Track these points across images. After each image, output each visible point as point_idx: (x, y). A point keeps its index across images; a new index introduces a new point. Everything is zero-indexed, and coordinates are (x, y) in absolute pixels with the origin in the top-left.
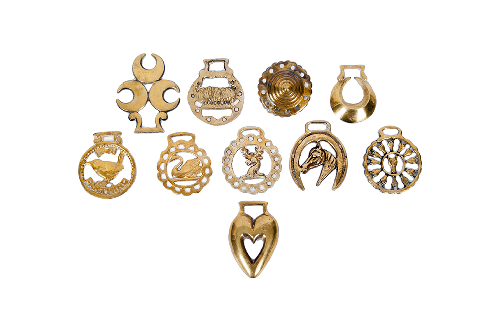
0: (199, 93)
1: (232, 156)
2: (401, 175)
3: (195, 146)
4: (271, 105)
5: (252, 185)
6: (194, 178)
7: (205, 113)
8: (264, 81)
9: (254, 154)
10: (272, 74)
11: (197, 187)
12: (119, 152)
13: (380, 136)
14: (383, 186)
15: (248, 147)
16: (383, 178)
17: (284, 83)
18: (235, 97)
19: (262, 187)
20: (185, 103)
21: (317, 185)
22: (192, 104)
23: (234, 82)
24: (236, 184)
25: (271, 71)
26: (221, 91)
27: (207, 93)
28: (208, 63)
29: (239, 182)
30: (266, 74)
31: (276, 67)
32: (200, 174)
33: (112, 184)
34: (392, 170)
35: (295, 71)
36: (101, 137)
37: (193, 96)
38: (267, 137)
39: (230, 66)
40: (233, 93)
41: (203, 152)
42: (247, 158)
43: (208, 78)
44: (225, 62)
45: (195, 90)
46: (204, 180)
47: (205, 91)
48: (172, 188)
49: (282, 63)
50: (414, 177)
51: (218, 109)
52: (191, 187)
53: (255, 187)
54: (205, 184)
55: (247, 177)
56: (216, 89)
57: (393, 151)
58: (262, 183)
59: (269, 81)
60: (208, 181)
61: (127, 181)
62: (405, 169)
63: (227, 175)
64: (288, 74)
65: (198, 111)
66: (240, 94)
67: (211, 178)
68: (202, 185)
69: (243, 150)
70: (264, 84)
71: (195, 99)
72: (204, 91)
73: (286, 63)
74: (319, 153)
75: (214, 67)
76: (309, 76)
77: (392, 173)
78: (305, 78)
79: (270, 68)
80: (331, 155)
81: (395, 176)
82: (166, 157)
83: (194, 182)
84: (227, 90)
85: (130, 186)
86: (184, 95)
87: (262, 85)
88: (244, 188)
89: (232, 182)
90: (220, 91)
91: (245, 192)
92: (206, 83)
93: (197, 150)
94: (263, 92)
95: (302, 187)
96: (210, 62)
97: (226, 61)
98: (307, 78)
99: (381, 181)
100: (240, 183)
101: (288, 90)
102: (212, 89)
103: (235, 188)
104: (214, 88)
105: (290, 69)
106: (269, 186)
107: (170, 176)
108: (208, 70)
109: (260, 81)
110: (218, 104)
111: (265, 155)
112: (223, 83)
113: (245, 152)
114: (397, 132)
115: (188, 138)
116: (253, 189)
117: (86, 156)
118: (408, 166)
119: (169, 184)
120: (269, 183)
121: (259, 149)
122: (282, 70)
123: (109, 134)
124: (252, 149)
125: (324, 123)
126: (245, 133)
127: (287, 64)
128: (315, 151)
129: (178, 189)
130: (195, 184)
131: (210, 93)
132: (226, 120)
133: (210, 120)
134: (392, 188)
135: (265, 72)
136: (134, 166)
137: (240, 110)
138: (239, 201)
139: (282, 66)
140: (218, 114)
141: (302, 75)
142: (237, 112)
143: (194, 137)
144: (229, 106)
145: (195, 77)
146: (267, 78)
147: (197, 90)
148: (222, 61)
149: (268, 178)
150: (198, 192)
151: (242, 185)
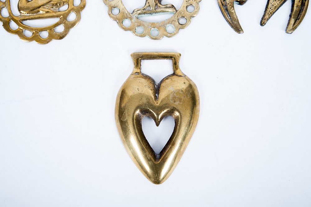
5: (153, 25)
6: (54, 14)
11: (60, 29)
19: (170, 28)
21: (262, 24)
24: (127, 23)
29: (131, 19)
32: (64, 8)
46: (72, 17)
48: (19, 33)
52: (51, 29)
53: (159, 28)
54: (73, 24)
55: (145, 11)
58: (171, 22)
60: (79, 18)
63: (112, 8)
67: (84, 13)
68: (69, 26)
83: (56, 20)
88: (140, 30)
89: (120, 20)
91: (142, 36)
95: (238, 28)
100: (133, 21)
103: (126, 29)
106: (182, 26)
107: (16, 12)
116: (155, 32)
119: (14, 25)
120: (182, 21)
129: (29, 33)
130: (57, 25)
138: (132, 52)
149: (180, 11)
150: (61, 37)
151: (136, 24)
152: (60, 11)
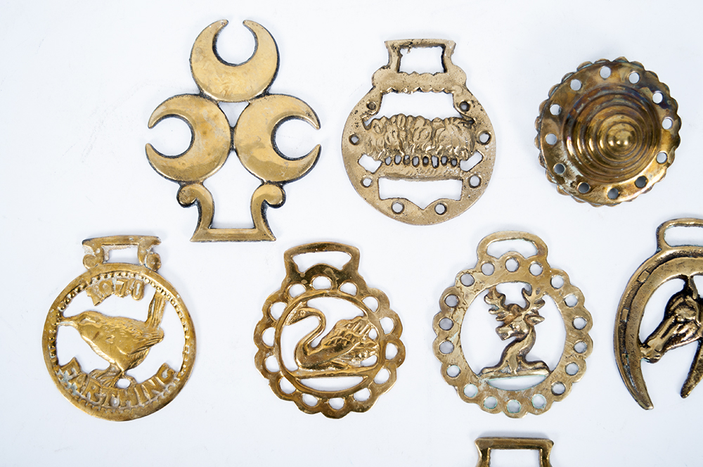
0: (372, 133)
1: (459, 312)
3: (360, 282)
4: (568, 175)
5: (512, 394)
7: (389, 188)
8: (555, 109)
9: (520, 309)
10: (577, 94)
11: (363, 395)
12: (150, 293)
15: (502, 288)
17: (615, 123)
18: (473, 145)
19: (538, 399)
20: (332, 162)
21: (684, 393)
22: (350, 162)
23: (468, 106)
24: (470, 389)
25: (576, 85)
26: (434, 131)
27: (395, 134)
28: (398, 49)
29: (477, 384)
30: (560, 93)
31: (589, 74)
32: (371, 360)
33: (133, 379)
35: (640, 85)
36: (103, 251)
37: (354, 140)
38: (553, 260)
39: (457, 59)
40: (465, 136)
41: (383, 299)
42: (500, 318)
43: (397, 91)
44: (443, 47)
45: (361, 124)
46: (383, 375)
47: (390, 129)
48: (295, 398)
49: (607, 63)
51: (423, 179)
52: (346, 394)
53: (521, 400)
54: (385, 387)
55: (498, 368)
56: (420, 124)
58: (539, 388)
59: (568, 109)
60: (393, 378)
61: (172, 373)
63: (446, 366)
64: (625, 96)
65: (367, 182)
66: (484, 138)
67: (401, 370)
68: (377, 390)
69: (489, 295)
70: (554, 118)
71: (360, 148)
72: (384, 127)
73: (616, 65)
74: (692, 308)
75: (415, 61)
76: (673, 101)
78: (663, 104)
79: (572, 76)
82: (278, 310)
84: (449, 127)
85: (180, 388)
86: (331, 137)
87: (550, 121)
88: (491, 401)
89: (458, 382)
90: (429, 129)
91: (494, 410)
92: (392, 105)
93: (363, 290)
94: (550, 139)
95: (645, 401)
96: (403, 46)
97: (449, 47)
98: (670, 105)
100: (481, 388)
102: (408, 121)
103: (467, 400)
104: (415, 119)
105: (627, 80)
106: (558, 396)
107: (291, 363)
108: (398, 71)
109: (545, 110)
110: (425, 165)
111: (551, 312)
112: (439, 106)
113: (497, 301)
115: (338, 260)
116: (513, 404)
117: (63, 300)
119: (286, 385)
120: (558, 388)
121: (534, 293)
122: (606, 83)
123: (124, 241)
124: (513, 293)
126: (496, 248)
127: (621, 66)
128: (684, 304)
129: (310, 400)
130: (358, 389)
131: (403, 134)
132: (443, 211)
133: (400, 211)
135: (559, 85)
136: (192, 333)
137: (482, 184)
138: (476, 437)
139: (605, 71)
140: (423, 192)
141: (657, 98)
142: (474, 188)
143: (356, 257)
144: (456, 171)
145: (359, 90)
146: (563, 103)
147: (367, 124)
148: (436, 45)
149: (555, 374)
150: (363, 408)
151: (485, 392)
152: (363, 367)
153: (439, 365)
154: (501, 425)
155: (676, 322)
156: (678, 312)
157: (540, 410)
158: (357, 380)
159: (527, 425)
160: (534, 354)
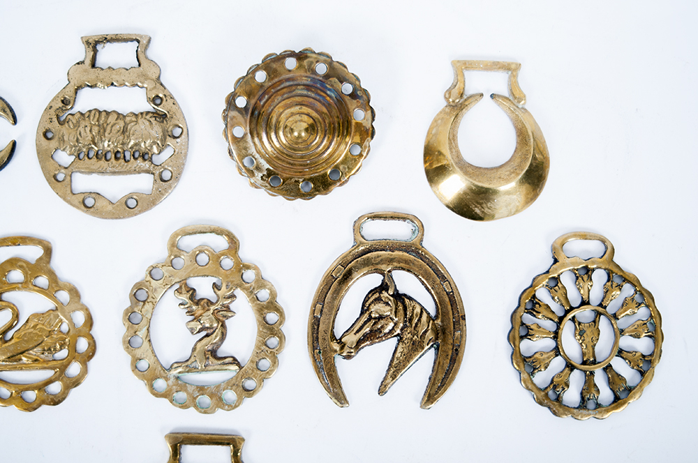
0: (64, 130)
1: (148, 306)
2: (608, 368)
3: (52, 276)
4: (258, 168)
5: (202, 389)
6: (47, 364)
7: (83, 182)
8: (241, 102)
9: (210, 303)
10: (261, 86)
11: (56, 388)
13: (556, 261)
14: (558, 399)
15: (194, 282)
16: (559, 375)
17: (293, 114)
18: (164, 140)
19: (230, 395)
20: (27, 157)
21: (382, 391)
22: (45, 157)
23: (161, 99)
24: (161, 384)
25: (261, 76)
26: (126, 125)
27: (88, 129)
28: (93, 45)
29: (167, 379)
30: (246, 84)
31: (274, 66)
32: (63, 354)
34: (583, 354)
35: (327, 76)
37: (50, 135)
38: (245, 254)
39: (153, 53)
40: (156, 130)
41: (75, 293)
42: (190, 313)
43: (91, 87)
44: (138, 42)
45: (55, 119)
46: (74, 369)
47: (83, 124)
49: (292, 54)
50: (642, 373)
51: (114, 173)
52: (42, 386)
53: (211, 396)
54: (76, 382)
55: (186, 363)
56: (112, 119)
57: (588, 303)
58: (231, 384)
59: (253, 101)
60: (85, 371)
62: (620, 353)
63: (136, 361)
64: (308, 87)
65: (61, 177)
66: (177, 132)
67: (92, 364)
68: (69, 384)
69: (179, 291)
70: (239, 110)
71: (54, 144)
72: (78, 122)
73: (301, 56)
74: (387, 304)
75: (110, 56)
76: (365, 91)
77: (584, 363)
78: (353, 95)
79: (257, 68)
80: (422, 309)
81: (592, 373)
84: (140, 121)
86: (27, 132)
87: (233, 113)
88: (182, 396)
89: (150, 377)
90: (121, 124)
91: (184, 406)
92: (87, 101)
93: (55, 284)
94: (239, 131)
96: (97, 42)
97: (144, 42)
98: (360, 96)
99: (554, 385)
100: (170, 382)
101: (303, 134)
102: (100, 114)
103: (158, 394)
104: (108, 113)
105: (314, 72)
106: (249, 392)
108: (93, 66)
109: (231, 101)
110: (117, 158)
111: (243, 307)
112: (132, 100)
113: (185, 297)
114: (602, 248)
115: (32, 253)
116: (205, 400)
118: (626, 342)
120: (250, 384)
121: (224, 288)
122: (291, 75)
124: (204, 287)
125: (404, 219)
126: (190, 243)
127: (306, 57)
128: (379, 300)
129: (5, 392)
130: (50, 382)
131: (96, 129)
132: (130, 206)
133: (88, 203)
134: (583, 404)
135: (244, 77)
137: (176, 177)
138: (167, 432)
139: (291, 63)
140: (115, 186)
141: (347, 88)
142: (165, 182)
143: (48, 251)
144: (147, 165)
145: (56, 83)
146: (249, 95)
147: (62, 119)
148: (132, 40)
149: (246, 370)
150: (56, 401)
151: (174, 387)
152: (55, 360)
153: (129, 358)
154: (192, 420)
155: (370, 318)
156: (374, 308)
157: (232, 407)
158: (49, 374)
159: (219, 421)
160: (225, 350)
